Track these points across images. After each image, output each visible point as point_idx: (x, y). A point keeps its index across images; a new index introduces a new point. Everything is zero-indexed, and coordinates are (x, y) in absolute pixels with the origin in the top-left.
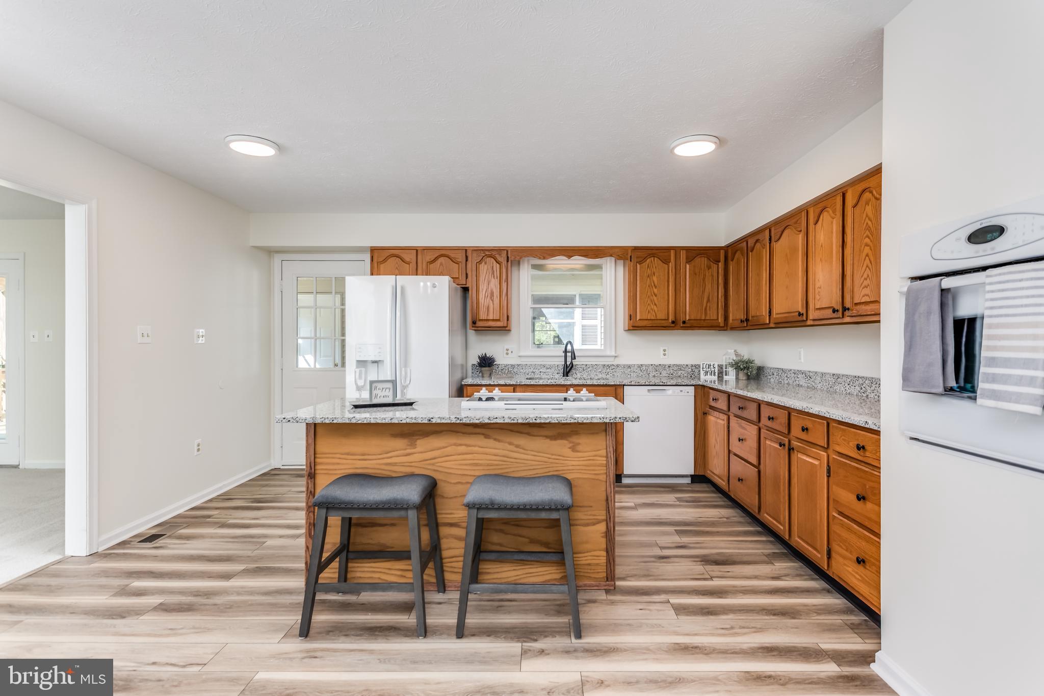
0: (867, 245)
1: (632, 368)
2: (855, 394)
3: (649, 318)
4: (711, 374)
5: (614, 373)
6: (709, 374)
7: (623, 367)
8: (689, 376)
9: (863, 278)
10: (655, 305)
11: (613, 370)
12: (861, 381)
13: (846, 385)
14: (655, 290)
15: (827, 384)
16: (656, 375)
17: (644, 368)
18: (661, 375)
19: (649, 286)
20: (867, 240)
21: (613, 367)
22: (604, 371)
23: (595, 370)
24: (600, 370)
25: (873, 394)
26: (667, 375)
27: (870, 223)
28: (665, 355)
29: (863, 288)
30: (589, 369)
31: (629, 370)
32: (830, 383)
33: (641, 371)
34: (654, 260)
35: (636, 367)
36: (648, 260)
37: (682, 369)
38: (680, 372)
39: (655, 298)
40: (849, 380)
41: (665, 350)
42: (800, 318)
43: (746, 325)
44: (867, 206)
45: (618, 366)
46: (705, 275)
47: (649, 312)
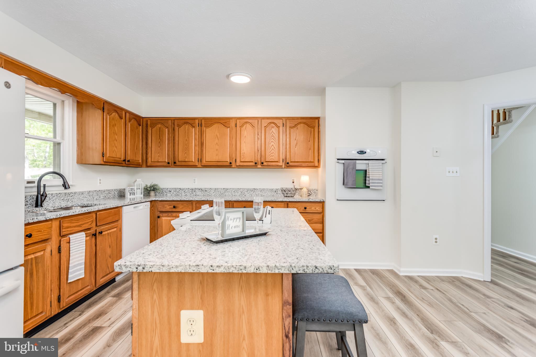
0: (272, 142)
1: (84, 194)
2: (238, 195)
3: (113, 156)
4: (133, 195)
5: (73, 200)
6: (132, 194)
7: (78, 194)
8: (113, 197)
9: (270, 153)
10: (116, 147)
11: (72, 197)
12: (241, 190)
13: (233, 192)
14: (116, 137)
15: (219, 193)
16: (98, 199)
17: (91, 193)
18: (100, 198)
19: (113, 133)
20: (272, 140)
21: (72, 195)
22: (65, 199)
23: (59, 198)
24: (62, 198)
25: (248, 195)
26: (103, 198)
27: (274, 134)
28: (100, 183)
29: (270, 156)
30: (54, 198)
31: (82, 196)
32: (222, 192)
33: (89, 196)
34: (116, 115)
35: (86, 193)
36: (113, 114)
37: (110, 192)
38: (110, 194)
39: (116, 142)
40: (234, 190)
41: (100, 180)
42: (230, 165)
43: (170, 165)
44: (272, 128)
45: (75, 193)
46: (135, 132)
47: (113, 152)
